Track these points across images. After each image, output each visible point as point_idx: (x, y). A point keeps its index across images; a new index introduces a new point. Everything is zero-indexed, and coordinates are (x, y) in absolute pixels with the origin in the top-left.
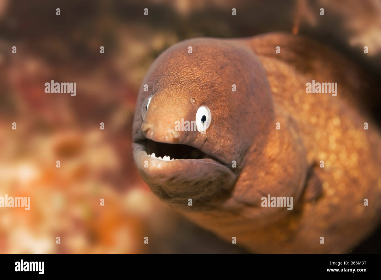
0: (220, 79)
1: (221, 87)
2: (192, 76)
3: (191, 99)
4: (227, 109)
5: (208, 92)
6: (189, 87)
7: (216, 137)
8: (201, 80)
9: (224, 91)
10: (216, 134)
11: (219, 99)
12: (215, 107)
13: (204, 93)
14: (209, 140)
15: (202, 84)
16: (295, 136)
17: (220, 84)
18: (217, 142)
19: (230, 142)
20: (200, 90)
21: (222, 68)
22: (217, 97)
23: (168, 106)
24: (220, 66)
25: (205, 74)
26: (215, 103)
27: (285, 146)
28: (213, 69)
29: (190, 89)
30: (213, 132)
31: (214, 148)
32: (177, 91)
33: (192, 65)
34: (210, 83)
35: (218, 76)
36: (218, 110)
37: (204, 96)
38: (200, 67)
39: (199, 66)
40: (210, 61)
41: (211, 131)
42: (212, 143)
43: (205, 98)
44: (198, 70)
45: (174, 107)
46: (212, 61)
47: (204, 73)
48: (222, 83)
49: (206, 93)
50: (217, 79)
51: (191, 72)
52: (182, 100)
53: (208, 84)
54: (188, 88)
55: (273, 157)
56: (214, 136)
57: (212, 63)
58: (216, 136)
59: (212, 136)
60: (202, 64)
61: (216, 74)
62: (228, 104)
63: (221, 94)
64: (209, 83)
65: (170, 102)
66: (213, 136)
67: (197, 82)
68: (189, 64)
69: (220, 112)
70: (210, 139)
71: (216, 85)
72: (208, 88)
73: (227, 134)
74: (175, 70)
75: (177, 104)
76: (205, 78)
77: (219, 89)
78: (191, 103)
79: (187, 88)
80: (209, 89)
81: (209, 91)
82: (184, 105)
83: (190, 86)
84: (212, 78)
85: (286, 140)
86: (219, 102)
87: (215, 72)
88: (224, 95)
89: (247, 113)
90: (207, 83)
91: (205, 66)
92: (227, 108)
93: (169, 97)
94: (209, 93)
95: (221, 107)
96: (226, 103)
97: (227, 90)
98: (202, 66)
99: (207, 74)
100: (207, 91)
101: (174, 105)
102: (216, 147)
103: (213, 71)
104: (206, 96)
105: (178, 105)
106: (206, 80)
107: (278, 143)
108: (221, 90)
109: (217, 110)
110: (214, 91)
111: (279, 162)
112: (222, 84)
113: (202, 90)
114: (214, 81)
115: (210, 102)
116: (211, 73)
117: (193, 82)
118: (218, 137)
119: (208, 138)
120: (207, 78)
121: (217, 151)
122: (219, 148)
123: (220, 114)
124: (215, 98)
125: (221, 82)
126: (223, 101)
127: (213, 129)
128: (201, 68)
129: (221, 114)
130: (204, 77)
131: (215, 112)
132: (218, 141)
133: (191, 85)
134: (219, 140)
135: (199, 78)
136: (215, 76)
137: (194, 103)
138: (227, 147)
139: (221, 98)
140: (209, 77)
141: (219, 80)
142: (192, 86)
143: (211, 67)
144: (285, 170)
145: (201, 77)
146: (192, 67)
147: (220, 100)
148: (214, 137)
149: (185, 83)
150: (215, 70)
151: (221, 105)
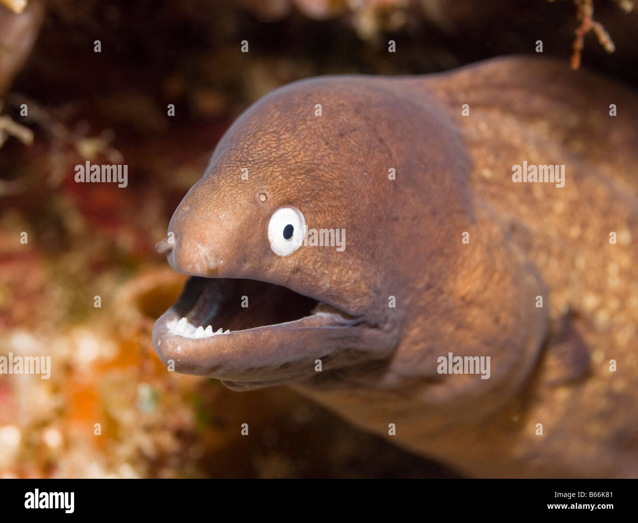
0: (332, 156)
1: (332, 172)
2: (274, 150)
3: (257, 195)
4: (344, 213)
5: (300, 180)
6: (260, 172)
7: (321, 265)
8: (290, 158)
9: (337, 178)
10: (319, 259)
11: (326, 195)
12: (317, 209)
13: (290, 184)
14: (305, 271)
15: (288, 167)
16: (521, 258)
17: (329, 166)
18: (323, 274)
19: (353, 272)
20: (280, 178)
21: (342, 135)
22: (321, 190)
23: (207, 207)
24: (337, 132)
25: (301, 146)
26: (317, 202)
27: (496, 277)
28: (321, 136)
29: (261, 175)
30: (313, 255)
31: (318, 285)
32: (233, 180)
33: (284, 128)
34: (308, 163)
35: (329, 151)
36: (325, 214)
37: (289, 189)
38: (297, 133)
39: (294, 132)
40: (321, 123)
41: (309, 254)
42: (312, 276)
43: (292, 191)
44: (290, 140)
45: (217, 209)
46: (324, 123)
47: (300, 144)
48: (334, 164)
49: (295, 184)
50: (324, 155)
51: (275, 142)
52: (236, 197)
53: (303, 165)
54: (257, 174)
55: (468, 298)
56: (315, 262)
57: (323, 127)
58: (319, 264)
59: (311, 264)
60: (304, 126)
61: (326, 147)
62: (345, 203)
63: (330, 185)
64: (306, 164)
65: (211, 201)
66: (312, 262)
67: (279, 163)
68: (277, 128)
69: (328, 218)
70: (305, 269)
71: (322, 167)
72: (301, 174)
73: (346, 258)
74: (248, 140)
75: (224, 204)
76: (300, 154)
77: (328, 176)
78: (255, 202)
79: (255, 173)
80: (305, 175)
81: (303, 180)
82: (238, 205)
83: (263, 169)
84: (314, 155)
85: (499, 266)
86: (325, 200)
87: (324, 143)
88: (337, 187)
89: (396, 219)
90: (300, 164)
91: (306, 132)
92: (344, 211)
93: (215, 190)
94: (303, 183)
95: (330, 209)
96: (341, 202)
97: (345, 178)
98: (300, 132)
99: (307, 146)
100: (298, 179)
101: (219, 205)
102: (321, 283)
103: (320, 140)
104: (296, 188)
105: (226, 206)
106: (302, 158)
107: (479, 272)
108: (331, 177)
109: (321, 214)
110: (314, 179)
111: (481, 306)
112: (333, 167)
113: (287, 178)
114: (319, 160)
115: (304, 201)
116: (316, 145)
117: (271, 162)
118: (325, 265)
119: (301, 266)
120: (303, 155)
121: (325, 290)
122: (328, 286)
123: (328, 221)
124: (316, 192)
125: (332, 163)
126: (335, 198)
127: (312, 251)
128: (298, 135)
129: (330, 223)
130: (296, 153)
131: (317, 219)
132: (326, 272)
133: (265, 168)
134: (327, 269)
135: (287, 154)
136: (322, 150)
137: (263, 202)
138: (347, 282)
139: (331, 193)
140: (309, 153)
141: (329, 158)
142: (265, 170)
143: (319, 134)
144: (497, 320)
145: (290, 154)
146: (282, 132)
147: (328, 196)
148: (316, 265)
149: (254, 164)
150: (324, 139)
151: (330, 205)
